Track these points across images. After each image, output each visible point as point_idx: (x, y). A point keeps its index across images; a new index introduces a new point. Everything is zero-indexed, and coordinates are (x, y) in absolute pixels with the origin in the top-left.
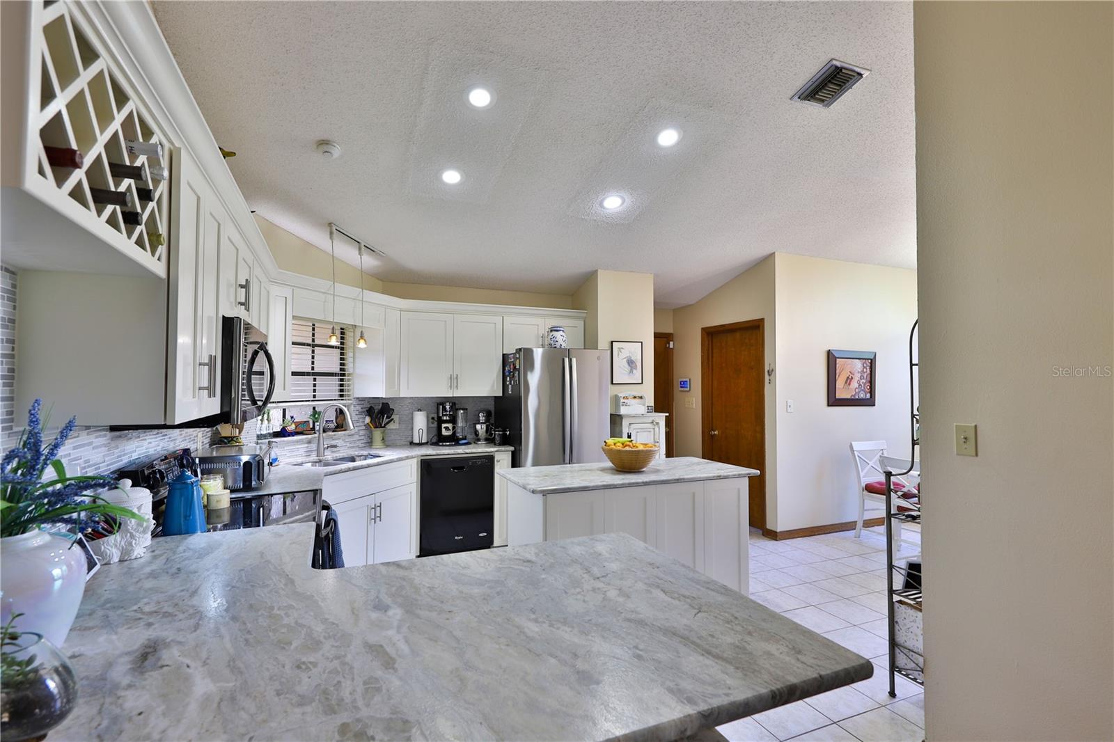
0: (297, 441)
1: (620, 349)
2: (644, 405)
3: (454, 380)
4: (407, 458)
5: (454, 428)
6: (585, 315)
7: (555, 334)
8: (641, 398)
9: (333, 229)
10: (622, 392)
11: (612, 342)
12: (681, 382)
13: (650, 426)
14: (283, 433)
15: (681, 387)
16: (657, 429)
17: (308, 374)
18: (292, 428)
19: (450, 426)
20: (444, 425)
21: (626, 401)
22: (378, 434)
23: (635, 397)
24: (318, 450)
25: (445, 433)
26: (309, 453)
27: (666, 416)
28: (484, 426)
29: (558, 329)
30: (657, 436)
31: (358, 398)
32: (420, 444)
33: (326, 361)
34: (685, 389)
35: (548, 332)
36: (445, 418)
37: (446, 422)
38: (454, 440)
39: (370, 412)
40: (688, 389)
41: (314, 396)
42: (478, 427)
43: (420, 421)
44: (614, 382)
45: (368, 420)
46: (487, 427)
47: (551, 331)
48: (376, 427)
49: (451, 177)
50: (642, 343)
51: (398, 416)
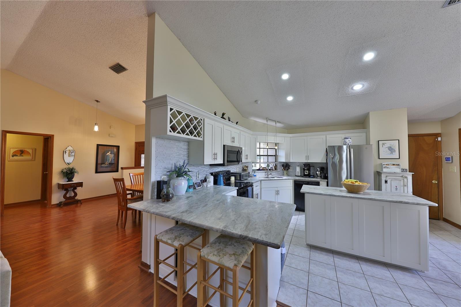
0: (262, 172)
1: (383, 144)
2: (400, 168)
3: (307, 157)
4: (288, 179)
5: (309, 172)
6: (366, 131)
7: (346, 140)
8: (398, 165)
9: (267, 119)
10: (385, 162)
11: (379, 141)
12: (446, 158)
13: (401, 178)
14: (259, 170)
15: (446, 161)
16: (405, 180)
17: (266, 156)
18: (262, 168)
19: (307, 171)
20: (305, 171)
21: (387, 166)
22: (285, 172)
23: (394, 165)
24: (267, 175)
25: (306, 173)
26: (265, 175)
27: (412, 174)
28: (319, 172)
29: (348, 138)
30: (406, 183)
31: (280, 162)
32: (298, 176)
33: (272, 152)
34: (449, 162)
35: (343, 139)
36: (305, 169)
37: (306, 170)
38: (309, 176)
39: (283, 166)
40: (451, 162)
41: (268, 161)
42: (317, 172)
43: (298, 169)
44: (380, 158)
45: (283, 168)
46: (321, 173)
47: (345, 139)
48: (285, 170)
49: (290, 98)
50: (399, 140)
51: (292, 168)
